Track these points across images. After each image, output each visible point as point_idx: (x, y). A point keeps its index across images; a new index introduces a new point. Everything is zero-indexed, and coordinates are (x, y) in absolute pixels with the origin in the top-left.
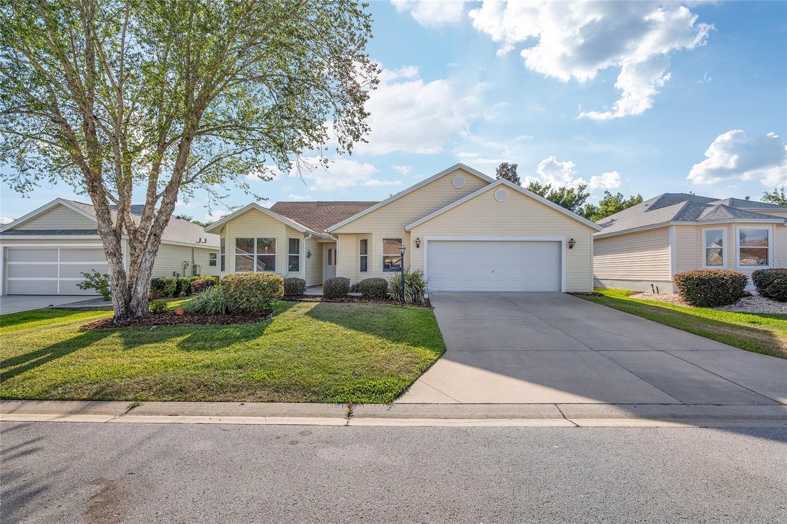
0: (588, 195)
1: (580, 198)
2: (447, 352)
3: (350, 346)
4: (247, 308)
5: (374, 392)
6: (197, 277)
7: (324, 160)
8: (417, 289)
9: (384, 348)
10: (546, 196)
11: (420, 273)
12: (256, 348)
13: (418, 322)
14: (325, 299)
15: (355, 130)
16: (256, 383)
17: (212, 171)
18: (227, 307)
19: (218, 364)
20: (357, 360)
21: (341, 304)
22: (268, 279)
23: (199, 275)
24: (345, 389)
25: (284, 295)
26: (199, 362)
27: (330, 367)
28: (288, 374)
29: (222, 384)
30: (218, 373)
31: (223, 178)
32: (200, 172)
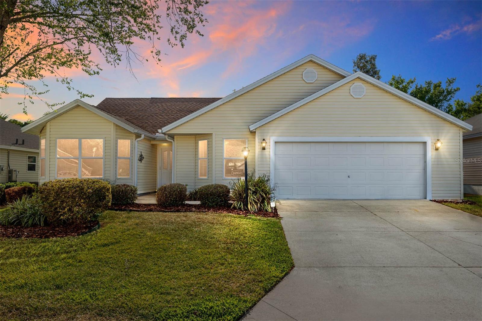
0: (458, 89)
1: (449, 93)
2: (295, 268)
3: (185, 262)
4: (69, 219)
5: (210, 315)
6: (13, 183)
7: (156, 51)
8: (262, 196)
9: (224, 264)
10: (410, 91)
11: (266, 179)
12: (78, 264)
13: (263, 235)
14: (158, 209)
15: (189, 19)
16: (76, 305)
17: (29, 64)
18: (46, 218)
19: (33, 284)
20: (192, 278)
21: (177, 214)
22: (93, 185)
23: (16, 181)
24: (178, 311)
25: (112, 204)
26: (11, 282)
27: (161, 287)
28: (113, 295)
29: (37, 307)
30: (33, 294)
31: (42, 72)
32: (16, 65)
